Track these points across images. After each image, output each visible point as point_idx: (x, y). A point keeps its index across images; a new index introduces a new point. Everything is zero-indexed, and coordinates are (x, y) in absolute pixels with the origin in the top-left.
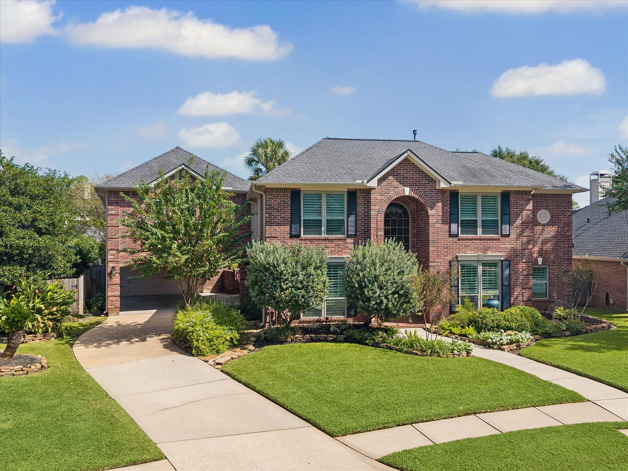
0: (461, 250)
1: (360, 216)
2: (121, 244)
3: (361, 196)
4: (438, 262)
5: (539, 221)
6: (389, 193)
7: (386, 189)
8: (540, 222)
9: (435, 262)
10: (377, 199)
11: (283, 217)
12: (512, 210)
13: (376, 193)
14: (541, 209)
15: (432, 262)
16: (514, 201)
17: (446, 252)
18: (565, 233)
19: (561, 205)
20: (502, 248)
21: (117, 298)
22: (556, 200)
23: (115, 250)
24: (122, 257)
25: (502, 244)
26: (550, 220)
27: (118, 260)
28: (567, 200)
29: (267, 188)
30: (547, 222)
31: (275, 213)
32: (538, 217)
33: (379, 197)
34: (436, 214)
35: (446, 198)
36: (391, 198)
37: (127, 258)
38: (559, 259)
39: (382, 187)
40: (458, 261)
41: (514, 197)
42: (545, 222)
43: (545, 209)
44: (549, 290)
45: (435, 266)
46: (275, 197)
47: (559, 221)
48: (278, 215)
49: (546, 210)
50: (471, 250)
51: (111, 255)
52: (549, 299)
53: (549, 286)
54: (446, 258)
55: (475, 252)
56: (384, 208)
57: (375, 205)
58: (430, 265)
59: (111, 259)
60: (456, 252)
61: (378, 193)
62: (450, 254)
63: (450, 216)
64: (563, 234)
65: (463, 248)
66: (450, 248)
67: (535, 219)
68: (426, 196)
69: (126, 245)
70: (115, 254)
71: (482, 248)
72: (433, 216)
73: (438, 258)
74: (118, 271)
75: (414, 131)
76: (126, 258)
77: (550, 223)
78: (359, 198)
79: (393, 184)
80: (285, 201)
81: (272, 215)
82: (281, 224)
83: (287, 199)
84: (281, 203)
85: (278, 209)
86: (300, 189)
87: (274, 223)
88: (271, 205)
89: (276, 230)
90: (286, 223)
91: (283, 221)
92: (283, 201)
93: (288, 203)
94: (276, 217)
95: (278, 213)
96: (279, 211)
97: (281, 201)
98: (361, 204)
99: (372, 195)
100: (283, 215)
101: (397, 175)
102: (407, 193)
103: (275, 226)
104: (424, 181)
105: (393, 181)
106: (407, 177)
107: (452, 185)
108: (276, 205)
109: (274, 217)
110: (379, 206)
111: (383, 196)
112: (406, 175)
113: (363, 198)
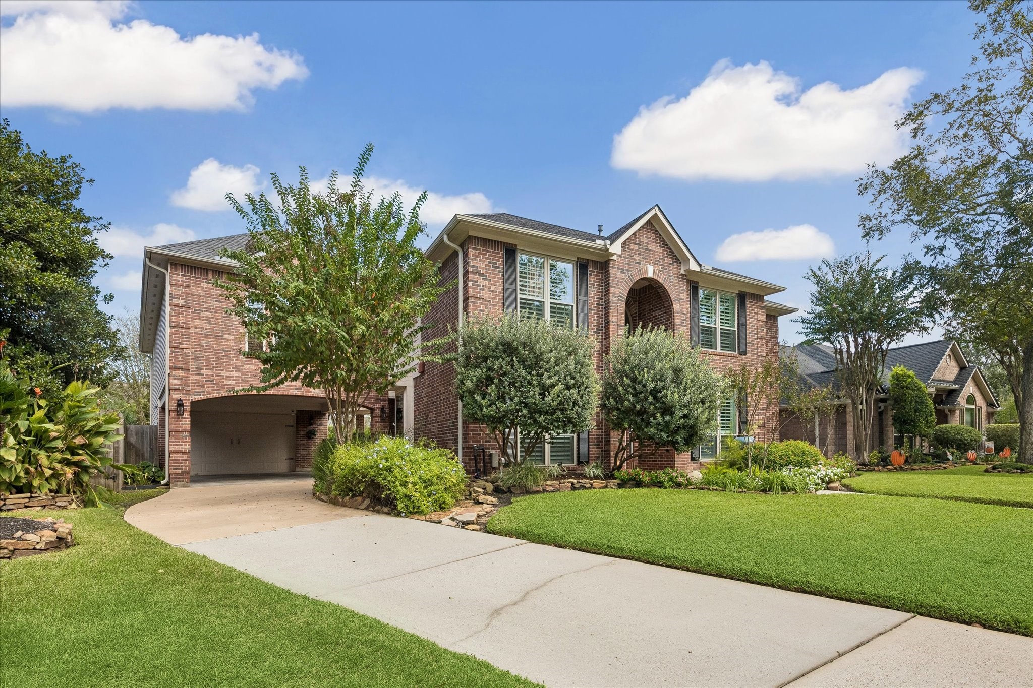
1: (593, 304)
2: (193, 359)
3: (594, 272)
6: (631, 271)
7: (627, 264)
10: (616, 278)
11: (492, 291)
12: (749, 320)
13: (616, 268)
16: (750, 307)
21: (185, 457)
23: (182, 369)
24: (195, 383)
27: (188, 388)
28: (774, 323)
29: (470, 236)
31: (482, 282)
33: (619, 275)
34: (681, 310)
36: (633, 278)
37: (204, 386)
39: (622, 260)
41: (749, 302)
46: (482, 254)
48: (487, 287)
51: (175, 379)
56: (625, 292)
57: (614, 287)
59: (175, 384)
68: (671, 282)
69: (201, 363)
70: (183, 376)
72: (678, 313)
74: (188, 409)
75: (599, 226)
76: (201, 386)
78: (592, 275)
79: (635, 257)
80: (496, 264)
81: (478, 285)
82: (489, 301)
83: (499, 261)
84: (489, 266)
85: (486, 276)
86: (516, 245)
87: (480, 299)
88: (477, 267)
89: (483, 311)
90: (497, 303)
91: (492, 298)
92: (493, 263)
93: (499, 268)
94: (484, 290)
95: (486, 283)
96: (487, 280)
97: (490, 262)
98: (594, 285)
99: (612, 270)
100: (493, 288)
101: (639, 245)
102: (650, 274)
103: (481, 304)
104: (668, 260)
105: (635, 253)
106: (650, 250)
107: (703, 268)
108: (483, 268)
109: (480, 289)
110: (619, 288)
111: (624, 273)
112: (649, 247)
113: (596, 275)
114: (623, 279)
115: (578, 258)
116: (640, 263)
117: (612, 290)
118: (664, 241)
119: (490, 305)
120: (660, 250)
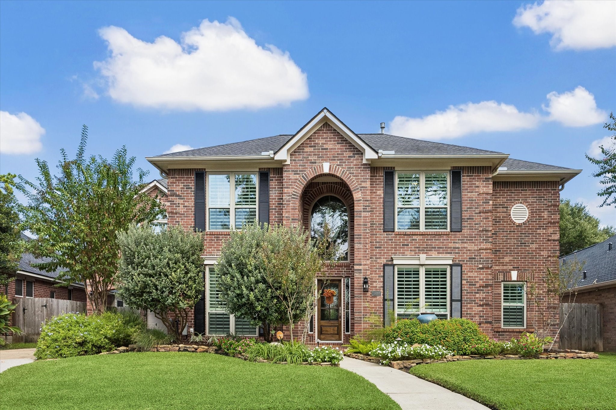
0: (398, 250)
1: (274, 204)
3: (275, 177)
4: (365, 265)
5: (513, 219)
6: (305, 171)
7: (302, 166)
8: (515, 221)
9: (361, 265)
10: (290, 179)
11: (186, 206)
12: (465, 195)
13: (289, 171)
14: (517, 203)
15: (357, 265)
16: (468, 181)
17: (378, 253)
18: (548, 236)
19: (544, 197)
20: (451, 248)
22: (536, 190)
25: (451, 243)
26: (528, 218)
28: (553, 190)
29: (169, 169)
30: (524, 221)
31: (177, 201)
32: (512, 214)
33: (292, 176)
34: (363, 198)
35: (378, 179)
36: (307, 177)
38: (541, 272)
39: (297, 163)
40: (394, 265)
41: (467, 176)
42: (522, 222)
43: (521, 203)
44: (527, 316)
45: (361, 270)
46: (178, 180)
47: (541, 219)
48: (181, 204)
49: (523, 204)
50: (411, 251)
52: (527, 328)
53: (527, 311)
54: (378, 260)
55: (416, 253)
56: (299, 190)
57: (288, 188)
58: (355, 268)
60: (392, 253)
61: (292, 171)
62: (383, 255)
63: (384, 203)
64: (546, 238)
65: (401, 248)
66: (384, 248)
67: (508, 217)
68: (350, 173)
71: (425, 248)
72: (359, 201)
73: (365, 259)
77: (529, 222)
78: (273, 180)
79: (310, 158)
80: (189, 186)
81: (174, 204)
82: (184, 214)
83: (191, 183)
84: (184, 188)
85: (181, 196)
86: (205, 169)
87: (176, 213)
88: (173, 191)
89: (179, 222)
90: (190, 214)
91: (186, 212)
92: (186, 186)
93: (191, 188)
94: (179, 206)
95: (181, 201)
96: (182, 199)
97: (184, 186)
98: (275, 188)
99: (285, 174)
100: (186, 204)
101: (315, 146)
102: (326, 170)
103: (177, 217)
104: (348, 154)
105: (310, 155)
106: (327, 149)
107: (380, 155)
108: (179, 191)
109: (176, 206)
110: (293, 188)
111: (298, 174)
112: (325, 146)
113: (277, 180)
114: (296, 179)
115: (260, 169)
116: (315, 163)
117: (285, 190)
118: (343, 138)
119: (184, 217)
120: (339, 146)
